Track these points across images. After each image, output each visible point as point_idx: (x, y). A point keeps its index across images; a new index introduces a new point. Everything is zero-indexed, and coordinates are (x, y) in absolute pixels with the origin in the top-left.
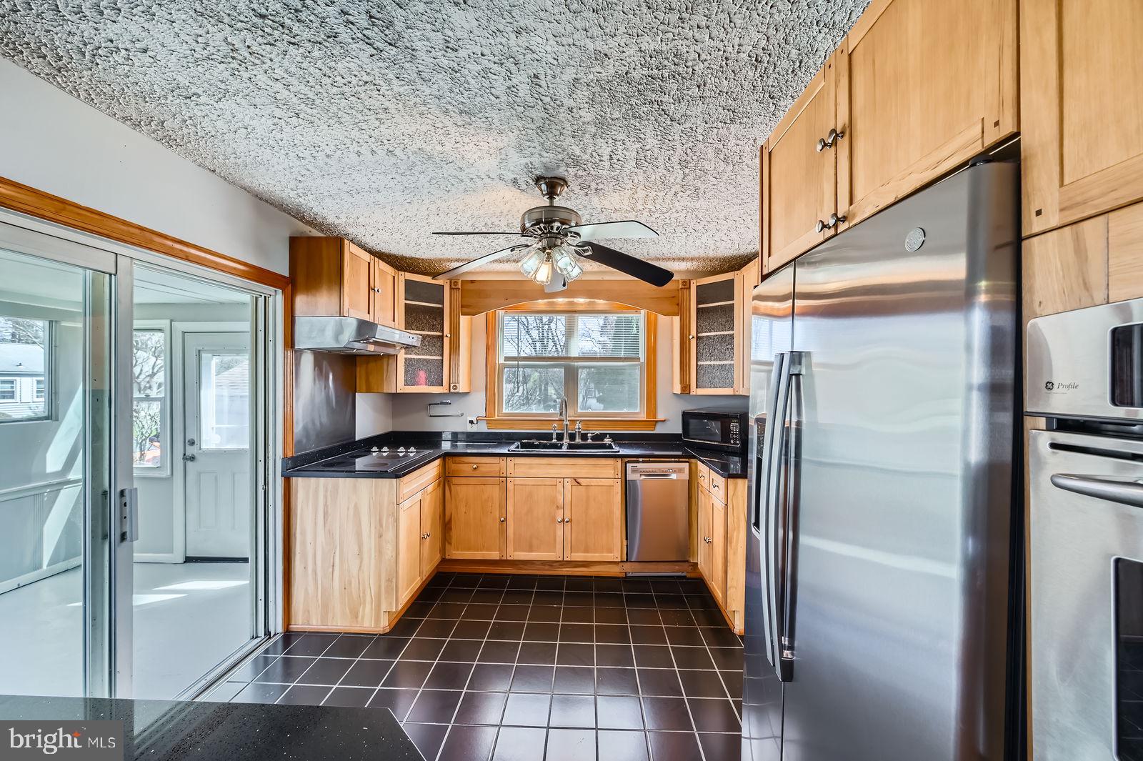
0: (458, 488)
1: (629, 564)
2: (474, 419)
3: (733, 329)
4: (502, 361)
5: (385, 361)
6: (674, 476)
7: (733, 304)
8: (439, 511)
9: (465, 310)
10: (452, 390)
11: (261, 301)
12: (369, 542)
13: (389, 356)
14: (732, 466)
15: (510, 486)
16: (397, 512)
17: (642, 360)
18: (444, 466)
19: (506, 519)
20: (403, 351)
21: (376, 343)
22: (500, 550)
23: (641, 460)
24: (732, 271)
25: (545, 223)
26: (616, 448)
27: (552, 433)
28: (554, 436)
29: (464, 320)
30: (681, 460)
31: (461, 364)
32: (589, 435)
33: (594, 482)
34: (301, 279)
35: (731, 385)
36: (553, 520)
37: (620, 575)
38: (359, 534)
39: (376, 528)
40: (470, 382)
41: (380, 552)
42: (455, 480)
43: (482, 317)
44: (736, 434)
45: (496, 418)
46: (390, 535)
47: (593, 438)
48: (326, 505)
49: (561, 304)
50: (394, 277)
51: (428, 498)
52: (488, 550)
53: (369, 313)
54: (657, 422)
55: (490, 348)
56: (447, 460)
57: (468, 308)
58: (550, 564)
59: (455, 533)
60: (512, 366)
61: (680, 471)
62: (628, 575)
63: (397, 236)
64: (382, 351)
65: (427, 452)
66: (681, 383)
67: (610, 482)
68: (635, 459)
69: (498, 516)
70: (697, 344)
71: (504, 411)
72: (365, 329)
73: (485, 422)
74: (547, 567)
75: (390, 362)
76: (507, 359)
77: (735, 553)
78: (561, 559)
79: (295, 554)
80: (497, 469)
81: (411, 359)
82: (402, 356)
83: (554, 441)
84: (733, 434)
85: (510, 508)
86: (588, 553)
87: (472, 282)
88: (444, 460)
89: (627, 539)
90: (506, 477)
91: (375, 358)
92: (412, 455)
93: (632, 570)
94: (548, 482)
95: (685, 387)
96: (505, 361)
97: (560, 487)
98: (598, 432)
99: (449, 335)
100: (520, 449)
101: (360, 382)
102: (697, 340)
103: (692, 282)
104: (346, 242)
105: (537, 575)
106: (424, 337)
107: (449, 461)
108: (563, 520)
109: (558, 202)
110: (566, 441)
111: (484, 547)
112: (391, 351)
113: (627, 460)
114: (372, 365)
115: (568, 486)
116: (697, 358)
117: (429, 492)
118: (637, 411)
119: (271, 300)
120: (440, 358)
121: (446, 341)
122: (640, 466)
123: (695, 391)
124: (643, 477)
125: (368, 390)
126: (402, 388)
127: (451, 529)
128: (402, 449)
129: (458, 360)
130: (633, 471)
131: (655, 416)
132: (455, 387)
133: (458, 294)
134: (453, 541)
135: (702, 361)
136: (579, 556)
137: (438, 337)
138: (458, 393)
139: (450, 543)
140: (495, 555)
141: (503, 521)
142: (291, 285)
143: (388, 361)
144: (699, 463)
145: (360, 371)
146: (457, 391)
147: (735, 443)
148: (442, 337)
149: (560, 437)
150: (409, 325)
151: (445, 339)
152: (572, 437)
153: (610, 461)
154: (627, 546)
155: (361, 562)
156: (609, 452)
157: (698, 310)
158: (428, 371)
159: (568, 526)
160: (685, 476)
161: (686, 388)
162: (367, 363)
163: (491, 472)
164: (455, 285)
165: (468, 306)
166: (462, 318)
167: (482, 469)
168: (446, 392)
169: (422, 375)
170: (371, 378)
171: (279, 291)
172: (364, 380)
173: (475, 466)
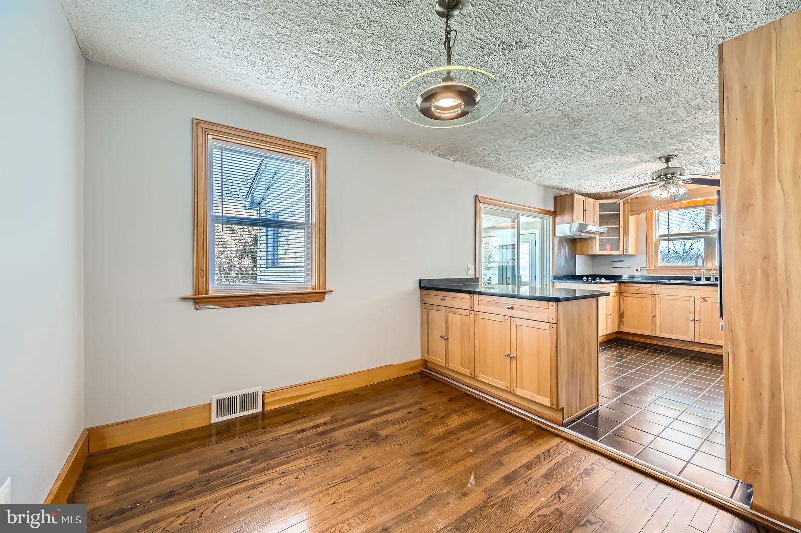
0: (627, 298)
2: (639, 269)
4: (657, 237)
5: (590, 240)
8: (617, 307)
9: (632, 213)
10: (625, 253)
11: (545, 221)
13: (591, 238)
15: (658, 299)
18: (619, 287)
19: (656, 316)
20: (599, 235)
21: (586, 232)
22: (652, 331)
25: (663, 175)
27: (692, 277)
28: (694, 278)
29: (632, 219)
31: (630, 241)
34: (558, 211)
36: (687, 319)
40: (637, 249)
42: (625, 295)
43: (643, 215)
45: (654, 268)
50: (594, 203)
53: (583, 220)
55: (649, 231)
56: (621, 284)
58: (685, 343)
59: (625, 320)
60: (664, 240)
63: (596, 187)
64: (588, 235)
65: (611, 281)
69: (651, 313)
71: (659, 265)
72: (582, 227)
73: (646, 270)
74: (684, 345)
75: (592, 241)
76: (660, 236)
78: (693, 341)
80: (650, 290)
81: (602, 239)
82: (598, 238)
83: (694, 281)
85: (659, 311)
86: (712, 340)
87: (637, 198)
88: (620, 285)
90: (656, 295)
91: (586, 239)
92: (603, 281)
94: (683, 299)
97: (692, 302)
99: (623, 226)
101: (578, 250)
104: (575, 194)
106: (609, 228)
107: (623, 286)
108: (694, 320)
109: (671, 164)
110: (703, 281)
111: (643, 328)
112: (592, 236)
114: (584, 243)
115: (697, 302)
119: (548, 220)
120: (618, 238)
121: (621, 230)
125: (582, 254)
126: (598, 252)
127: (623, 318)
128: (598, 279)
129: (629, 238)
132: (627, 251)
133: (628, 206)
134: (625, 323)
136: (705, 341)
137: (617, 227)
138: (629, 255)
139: (623, 324)
140: (649, 333)
141: (654, 317)
142: (554, 214)
145: (578, 245)
146: (628, 253)
148: (619, 227)
150: (601, 224)
151: (621, 228)
158: (612, 245)
159: (697, 323)
162: (582, 242)
163: (647, 292)
164: (626, 201)
165: (634, 211)
166: (630, 217)
167: (641, 290)
168: (622, 254)
169: (608, 246)
170: (583, 248)
171: (551, 216)
172: (580, 249)
173: (637, 288)
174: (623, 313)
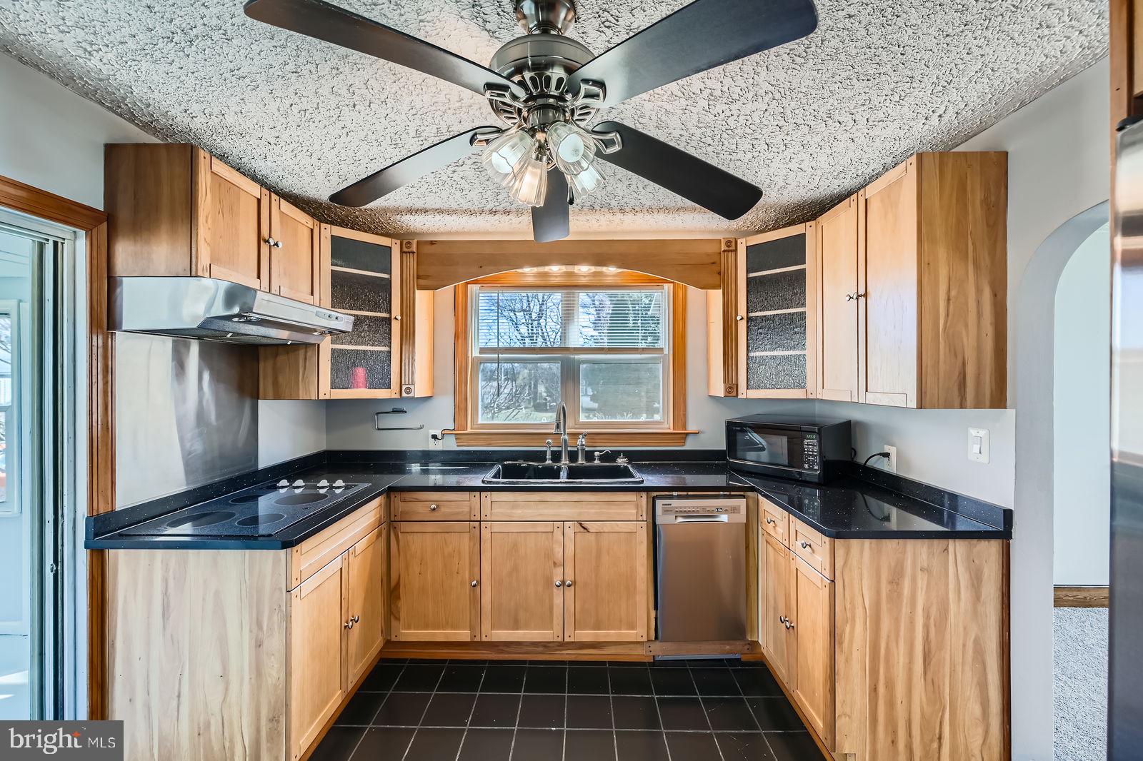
0: (410, 537)
1: (658, 644)
2: (438, 433)
3: (803, 305)
4: (476, 354)
5: (302, 352)
6: (724, 518)
7: (805, 269)
8: (380, 569)
9: (422, 282)
10: (404, 395)
11: (48, 249)
12: (241, 658)
13: (307, 346)
14: (806, 501)
15: (486, 534)
16: (289, 604)
17: (666, 352)
18: (388, 506)
19: (479, 582)
20: (328, 338)
22: (472, 628)
23: (675, 494)
24: (801, 223)
26: (638, 477)
27: (546, 451)
28: (548, 456)
30: (732, 493)
31: (417, 357)
32: (597, 454)
33: (607, 527)
34: (124, 214)
35: (801, 385)
36: (548, 582)
37: (646, 660)
38: (222, 641)
39: (251, 631)
40: (433, 382)
41: (258, 672)
42: (405, 527)
43: (446, 293)
44: (813, 456)
45: (469, 430)
46: (275, 643)
47: (602, 458)
48: (165, 593)
49: (556, 277)
50: (312, 230)
51: (356, 563)
52: (454, 627)
53: (259, 277)
54: (687, 434)
55: (461, 335)
56: (392, 496)
57: (428, 280)
58: (545, 645)
59: (404, 605)
60: (491, 361)
61: (734, 510)
62: (657, 659)
64: (300, 337)
65: (362, 486)
66: (724, 382)
67: (630, 527)
68: (667, 493)
69: (467, 579)
70: (748, 327)
71: (480, 421)
73: (454, 436)
74: (540, 649)
75: (309, 354)
76: (482, 350)
77: (847, 660)
78: (560, 639)
79: (113, 677)
80: (466, 509)
81: (338, 350)
82: (326, 345)
83: (549, 462)
84: (809, 455)
85: (486, 567)
86: (599, 629)
87: (432, 243)
88: (388, 497)
89: (656, 608)
90: (480, 521)
91: (286, 348)
92: (338, 491)
93: (664, 651)
94: (541, 527)
95: (730, 388)
96: (480, 353)
97: (558, 534)
98: (608, 449)
99: (399, 317)
100: (501, 480)
101: (265, 384)
102: (748, 322)
103: (739, 241)
104: (204, 155)
105: (524, 662)
106: (358, 321)
107: (396, 499)
108: (563, 583)
110: (565, 462)
111: (447, 623)
112: (311, 339)
113: (655, 494)
114: (282, 359)
115: (570, 533)
116: (748, 347)
117: (358, 552)
118: (659, 419)
120: (385, 349)
121: (396, 326)
122: (675, 503)
123: (743, 393)
124: (680, 520)
125: (277, 396)
126: (326, 391)
127: (398, 598)
128: (324, 483)
129: (413, 352)
130: (666, 512)
131: (684, 427)
132: (409, 390)
133: (412, 262)
134: (403, 615)
135: (757, 349)
136: (586, 635)
137: (384, 319)
138: (413, 398)
139: (398, 619)
140: (463, 635)
141: (475, 586)
142: (106, 224)
143: (306, 352)
144: (761, 497)
145: (265, 368)
146: (411, 395)
147: (811, 469)
148: (388, 321)
149: (556, 456)
150: (335, 302)
151: (393, 322)
152: (573, 456)
153: (631, 497)
154: (656, 618)
155: (227, 689)
156: (629, 482)
157: (749, 281)
158: (370, 371)
159: (570, 592)
160: (741, 518)
161: (732, 388)
162: (276, 356)
163: (458, 513)
164: (408, 248)
165: (427, 277)
166: (418, 293)
167: (443, 509)
168: (397, 396)
169: (361, 372)
170: (280, 379)
171: (82, 233)
172: (270, 380)
173: (433, 506)
174: (398, 584)
